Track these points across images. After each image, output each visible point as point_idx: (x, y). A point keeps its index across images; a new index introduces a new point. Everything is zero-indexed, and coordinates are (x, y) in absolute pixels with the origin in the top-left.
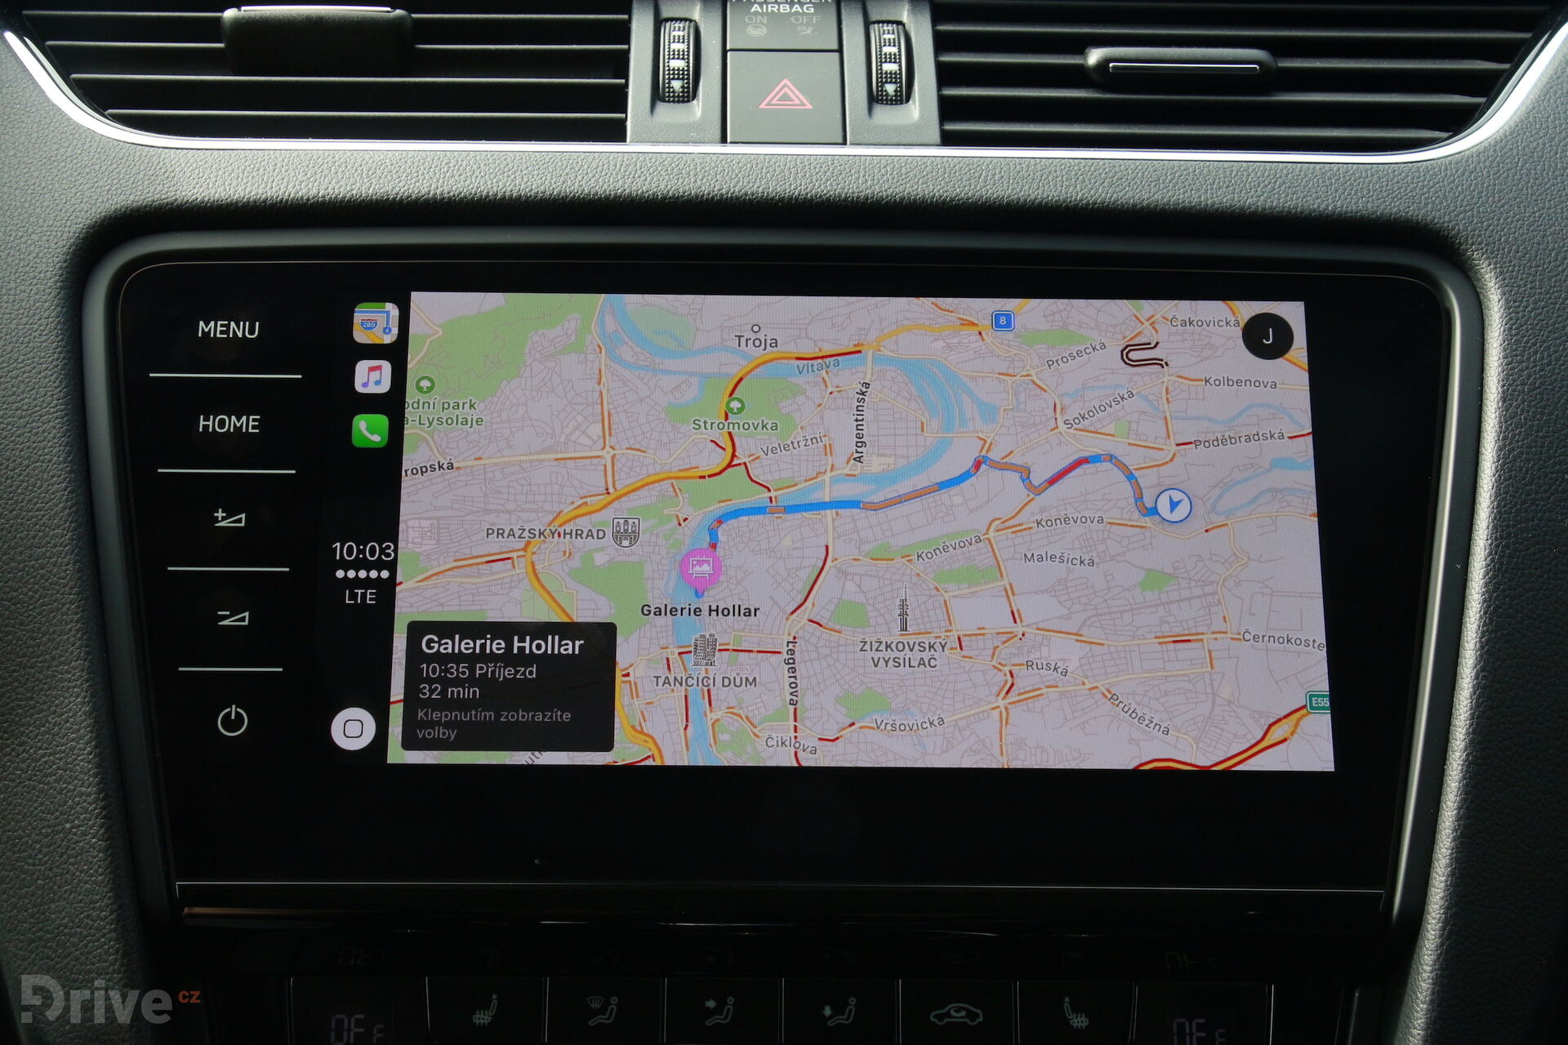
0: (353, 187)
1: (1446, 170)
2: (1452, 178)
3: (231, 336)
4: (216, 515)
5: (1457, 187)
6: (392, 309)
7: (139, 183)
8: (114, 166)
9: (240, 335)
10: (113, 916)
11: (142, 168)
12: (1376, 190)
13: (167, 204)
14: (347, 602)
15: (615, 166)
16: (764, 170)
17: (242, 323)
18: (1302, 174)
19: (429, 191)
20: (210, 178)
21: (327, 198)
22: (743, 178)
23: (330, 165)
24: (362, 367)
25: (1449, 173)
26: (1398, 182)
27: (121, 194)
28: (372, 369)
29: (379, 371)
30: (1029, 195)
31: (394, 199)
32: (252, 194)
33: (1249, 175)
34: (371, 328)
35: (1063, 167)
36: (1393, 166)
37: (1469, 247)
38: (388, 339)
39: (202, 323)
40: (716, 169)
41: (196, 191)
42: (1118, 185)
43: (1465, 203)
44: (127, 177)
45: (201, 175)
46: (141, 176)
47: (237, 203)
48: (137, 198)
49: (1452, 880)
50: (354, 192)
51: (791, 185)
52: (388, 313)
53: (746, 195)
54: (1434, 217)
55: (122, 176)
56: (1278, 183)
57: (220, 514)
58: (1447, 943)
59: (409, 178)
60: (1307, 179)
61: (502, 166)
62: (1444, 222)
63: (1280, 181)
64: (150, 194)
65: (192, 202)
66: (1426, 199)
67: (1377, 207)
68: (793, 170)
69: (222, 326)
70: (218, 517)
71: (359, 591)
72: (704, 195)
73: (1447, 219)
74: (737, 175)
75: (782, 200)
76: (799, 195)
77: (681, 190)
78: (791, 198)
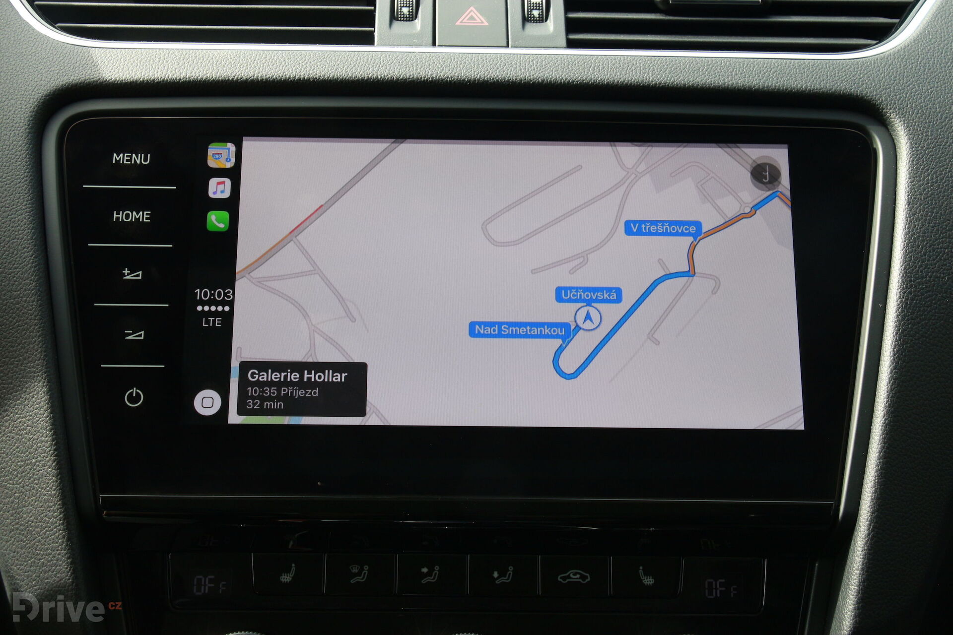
0: (208, 72)
1: (875, 63)
2: (878, 69)
3: (133, 163)
4: (124, 272)
5: (881, 74)
6: (231, 147)
7: (77, 69)
8: (61, 58)
9: (138, 162)
10: (61, 516)
11: (78, 59)
12: (832, 76)
13: (94, 82)
14: (204, 325)
15: (368, 60)
16: (458, 63)
17: (139, 155)
18: (787, 66)
19: (254, 75)
20: (120, 66)
21: (192, 79)
22: (446, 67)
23: (193, 58)
24: (213, 182)
25: (876, 65)
26: (845, 71)
27: (65, 75)
28: (219, 183)
29: (223, 185)
30: (620, 79)
31: (233, 79)
32: (146, 76)
33: (754, 67)
34: (218, 158)
35: (641, 61)
36: (842, 61)
37: (888, 110)
38: (229, 165)
39: (115, 155)
40: (429, 62)
41: (111, 74)
42: (674, 73)
43: (886, 84)
44: (69, 65)
45: (114, 64)
46: (77, 64)
47: (136, 81)
48: (75, 78)
49: (875, 496)
50: (208, 75)
51: (475, 72)
52: (229, 149)
53: (448, 77)
54: (867, 93)
55: (66, 64)
56: (772, 71)
57: (126, 271)
58: (872, 533)
59: (242, 66)
60: (790, 69)
61: (298, 60)
62: (873, 96)
63: (773, 70)
64: (83, 76)
65: (109, 81)
66: (862, 81)
67: (832, 86)
68: (476, 63)
69: (127, 156)
70: (125, 273)
71: (211, 319)
72: (421, 78)
73: (875, 93)
74: (442, 66)
75: (469, 81)
76: (480, 78)
77: (408, 75)
78: (475, 80)
